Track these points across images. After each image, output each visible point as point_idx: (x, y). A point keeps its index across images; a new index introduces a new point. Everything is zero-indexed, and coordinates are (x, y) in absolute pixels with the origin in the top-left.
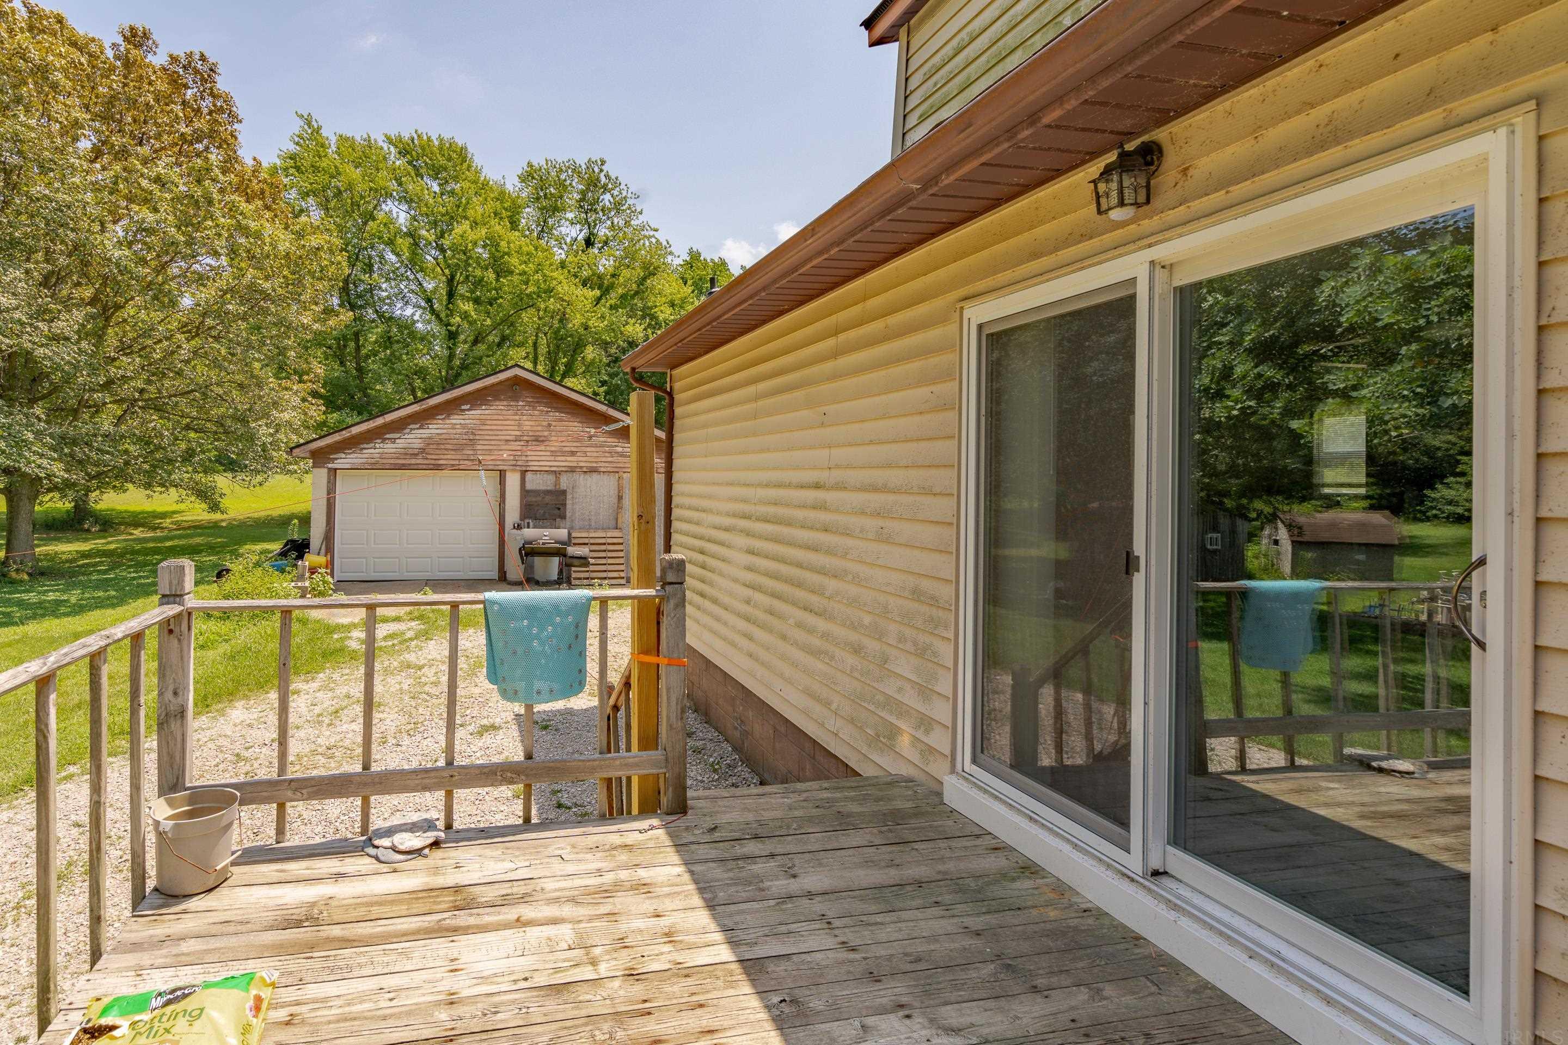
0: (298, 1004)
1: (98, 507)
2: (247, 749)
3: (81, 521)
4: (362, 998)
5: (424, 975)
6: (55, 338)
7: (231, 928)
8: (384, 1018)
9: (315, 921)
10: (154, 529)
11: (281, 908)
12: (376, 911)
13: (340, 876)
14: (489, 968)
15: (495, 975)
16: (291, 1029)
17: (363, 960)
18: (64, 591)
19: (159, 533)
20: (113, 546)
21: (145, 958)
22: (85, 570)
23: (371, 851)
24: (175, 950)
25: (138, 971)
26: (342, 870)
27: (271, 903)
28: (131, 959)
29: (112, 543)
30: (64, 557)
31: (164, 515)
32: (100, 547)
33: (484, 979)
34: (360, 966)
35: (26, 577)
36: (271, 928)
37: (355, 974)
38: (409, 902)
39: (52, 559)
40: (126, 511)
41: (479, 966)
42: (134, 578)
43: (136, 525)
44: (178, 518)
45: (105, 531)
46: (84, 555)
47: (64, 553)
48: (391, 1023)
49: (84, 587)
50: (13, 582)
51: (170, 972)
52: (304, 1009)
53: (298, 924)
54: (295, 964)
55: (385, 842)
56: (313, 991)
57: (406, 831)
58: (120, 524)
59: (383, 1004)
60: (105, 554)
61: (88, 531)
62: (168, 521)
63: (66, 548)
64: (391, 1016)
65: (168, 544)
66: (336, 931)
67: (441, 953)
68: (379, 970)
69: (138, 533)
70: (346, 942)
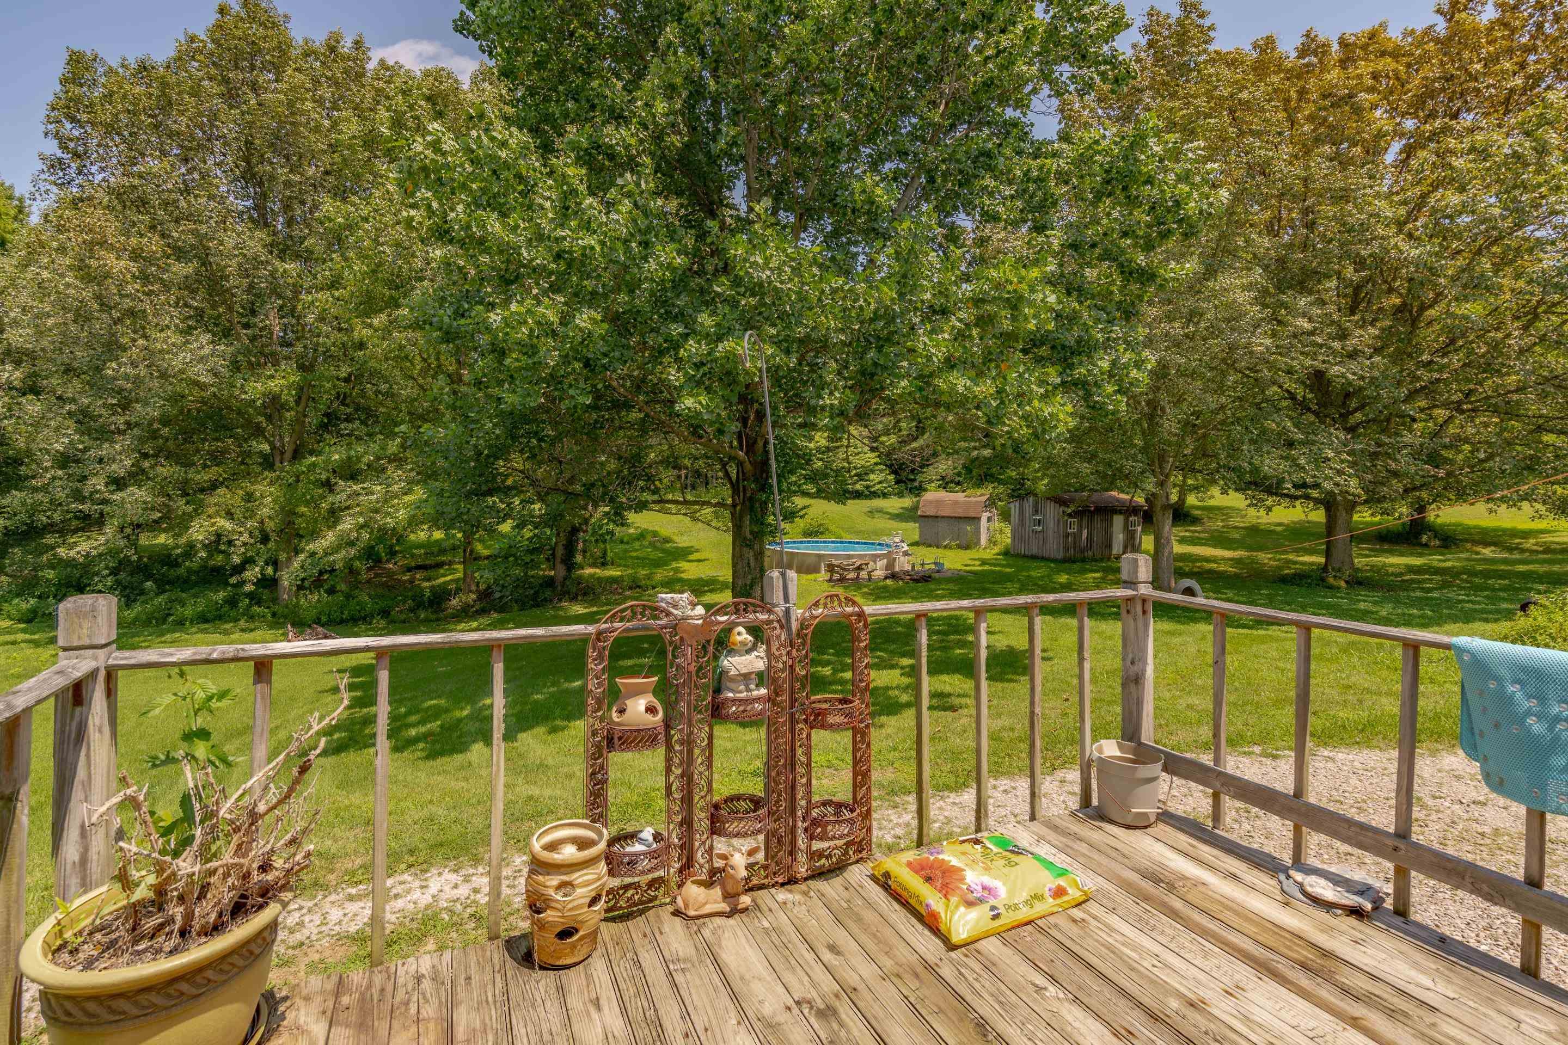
0: (1095, 918)
1: (1439, 521)
2: (1435, 797)
3: (1418, 535)
4: (1135, 947)
5: (1201, 976)
6: (1353, 355)
7: (1114, 854)
8: (1133, 969)
9: (1171, 888)
10: (1510, 550)
11: (1161, 865)
12: (1228, 916)
13: (1234, 877)
14: (1260, 1015)
15: (1260, 1026)
16: (1072, 925)
17: (1169, 931)
18: (1375, 603)
19: (1516, 556)
20: (1449, 564)
21: (1052, 836)
22: (1406, 586)
23: (1282, 877)
24: (1070, 843)
25: (1040, 839)
26: (1239, 874)
27: (1159, 859)
28: (1044, 831)
29: (1451, 561)
30: (1391, 570)
31: (1526, 534)
32: (1435, 564)
33: (1247, 1019)
34: (1162, 932)
35: (1343, 584)
36: (1134, 870)
37: (1153, 934)
38: (1266, 929)
39: (1378, 572)
40: (1475, 527)
41: (1256, 1010)
42: (1461, 601)
43: (1486, 544)
44: (1548, 538)
45: (1446, 547)
46: (1411, 569)
47: (1392, 565)
48: (1133, 975)
49: (1398, 602)
50: (1331, 587)
51: (1054, 851)
52: (1095, 923)
53: (1157, 880)
54: (1122, 898)
55: (1299, 877)
56: (1114, 920)
57: (1327, 878)
58: (1467, 541)
59: (1145, 964)
60: (1438, 571)
61: (1426, 545)
62: (1532, 541)
63: (1396, 561)
64: (1138, 971)
65: (1521, 568)
66: (1178, 904)
67: (1237, 977)
68: (1172, 946)
69: (1487, 552)
70: (1174, 914)
